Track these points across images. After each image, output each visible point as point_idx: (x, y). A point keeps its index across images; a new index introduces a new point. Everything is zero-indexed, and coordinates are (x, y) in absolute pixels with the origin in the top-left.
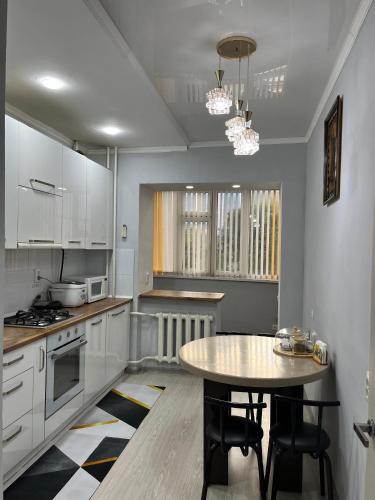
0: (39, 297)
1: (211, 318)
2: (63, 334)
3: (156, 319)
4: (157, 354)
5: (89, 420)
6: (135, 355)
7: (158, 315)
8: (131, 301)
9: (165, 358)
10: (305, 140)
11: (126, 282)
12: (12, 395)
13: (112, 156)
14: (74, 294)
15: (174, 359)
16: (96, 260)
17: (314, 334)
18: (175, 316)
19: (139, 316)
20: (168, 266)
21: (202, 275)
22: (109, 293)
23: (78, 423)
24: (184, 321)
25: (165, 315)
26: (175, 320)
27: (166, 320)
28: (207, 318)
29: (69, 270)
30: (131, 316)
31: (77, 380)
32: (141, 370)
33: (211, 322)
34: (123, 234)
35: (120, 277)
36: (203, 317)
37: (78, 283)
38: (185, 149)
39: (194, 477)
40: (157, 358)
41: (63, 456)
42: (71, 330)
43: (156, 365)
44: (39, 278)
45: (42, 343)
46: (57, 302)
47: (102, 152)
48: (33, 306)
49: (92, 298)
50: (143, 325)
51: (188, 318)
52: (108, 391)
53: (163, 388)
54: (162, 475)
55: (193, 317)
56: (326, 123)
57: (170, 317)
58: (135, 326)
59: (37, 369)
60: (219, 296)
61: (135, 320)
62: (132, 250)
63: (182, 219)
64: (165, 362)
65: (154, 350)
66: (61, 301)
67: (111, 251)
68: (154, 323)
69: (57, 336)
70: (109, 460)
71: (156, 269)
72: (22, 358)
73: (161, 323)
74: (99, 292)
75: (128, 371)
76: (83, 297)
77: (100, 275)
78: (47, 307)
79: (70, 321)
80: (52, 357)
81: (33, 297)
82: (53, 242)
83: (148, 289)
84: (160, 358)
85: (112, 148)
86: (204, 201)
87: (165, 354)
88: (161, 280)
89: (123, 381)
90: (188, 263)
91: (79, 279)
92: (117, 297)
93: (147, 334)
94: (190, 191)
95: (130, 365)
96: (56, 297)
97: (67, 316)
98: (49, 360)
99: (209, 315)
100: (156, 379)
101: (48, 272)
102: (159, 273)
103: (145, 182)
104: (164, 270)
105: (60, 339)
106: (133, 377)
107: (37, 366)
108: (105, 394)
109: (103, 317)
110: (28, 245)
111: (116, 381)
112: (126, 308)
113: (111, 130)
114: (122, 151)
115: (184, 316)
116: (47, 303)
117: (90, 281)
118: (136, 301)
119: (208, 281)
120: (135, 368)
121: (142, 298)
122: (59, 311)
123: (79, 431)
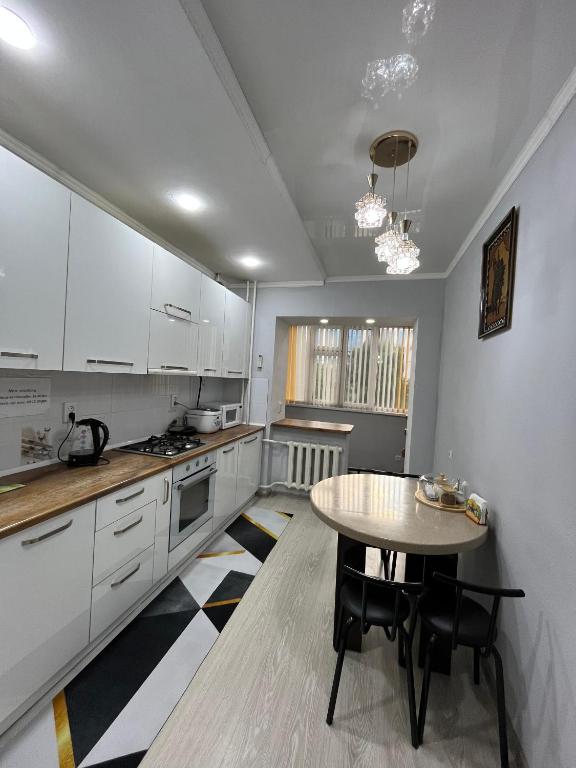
0: (175, 422)
1: (340, 449)
2: (192, 464)
3: (287, 446)
4: (286, 480)
5: (216, 548)
6: (265, 480)
7: (288, 443)
8: (263, 429)
9: (294, 485)
10: (444, 275)
11: (259, 410)
12: (128, 533)
13: (251, 290)
14: (208, 421)
15: (302, 485)
16: (232, 388)
17: (464, 483)
18: (305, 445)
19: (270, 444)
20: (299, 396)
21: (331, 406)
22: (243, 420)
23: (204, 551)
24: (313, 450)
25: (296, 444)
26: (305, 449)
27: (296, 448)
28: (336, 450)
29: (207, 397)
30: (263, 443)
31: (205, 509)
32: (271, 494)
33: (340, 453)
34: (259, 364)
35: (254, 405)
36: (332, 448)
37: (212, 410)
38: (321, 283)
39: (322, 634)
40: (286, 483)
41: (186, 592)
42: (201, 459)
43: (284, 490)
44: (175, 403)
45: (168, 475)
46: (192, 428)
47: (242, 286)
48: (168, 431)
49: (226, 425)
50: (274, 452)
51: (318, 448)
52: (237, 516)
53: (291, 516)
54: (287, 628)
55: (323, 447)
56: (486, 247)
57: (301, 446)
58: (267, 453)
59: (160, 502)
60: (348, 427)
61: (267, 447)
62: (266, 380)
63: (314, 353)
64: (293, 489)
65: (283, 476)
66: (196, 426)
67: (246, 380)
68: (285, 450)
69: (184, 466)
70: (232, 601)
71: (289, 398)
72: (142, 492)
73: (292, 450)
74: (234, 419)
75: (258, 495)
76: (217, 423)
77: (235, 403)
78: (181, 433)
79: (201, 449)
80: (179, 487)
81: (169, 421)
82: (186, 369)
83: (280, 417)
84: (289, 484)
85: (252, 282)
86: (336, 337)
87: (294, 481)
88: (293, 409)
89: (253, 505)
90: (319, 393)
91: (215, 405)
92: (251, 424)
93: (277, 461)
94: (324, 326)
95: (260, 489)
96: (191, 423)
97: (198, 444)
98: (175, 491)
99: (339, 446)
100: (283, 504)
101: (186, 399)
102: (291, 402)
103: (280, 315)
104: (296, 399)
105: (187, 469)
106: (263, 500)
107: (161, 498)
108: (233, 520)
109: (236, 445)
110: (160, 371)
111: (246, 506)
112: (259, 435)
113: (250, 262)
114: (261, 286)
115: (314, 446)
116: (181, 429)
117: (225, 408)
118: (268, 430)
119: (337, 412)
120: (265, 492)
121: (274, 426)
122: (191, 438)
123: (205, 561)
